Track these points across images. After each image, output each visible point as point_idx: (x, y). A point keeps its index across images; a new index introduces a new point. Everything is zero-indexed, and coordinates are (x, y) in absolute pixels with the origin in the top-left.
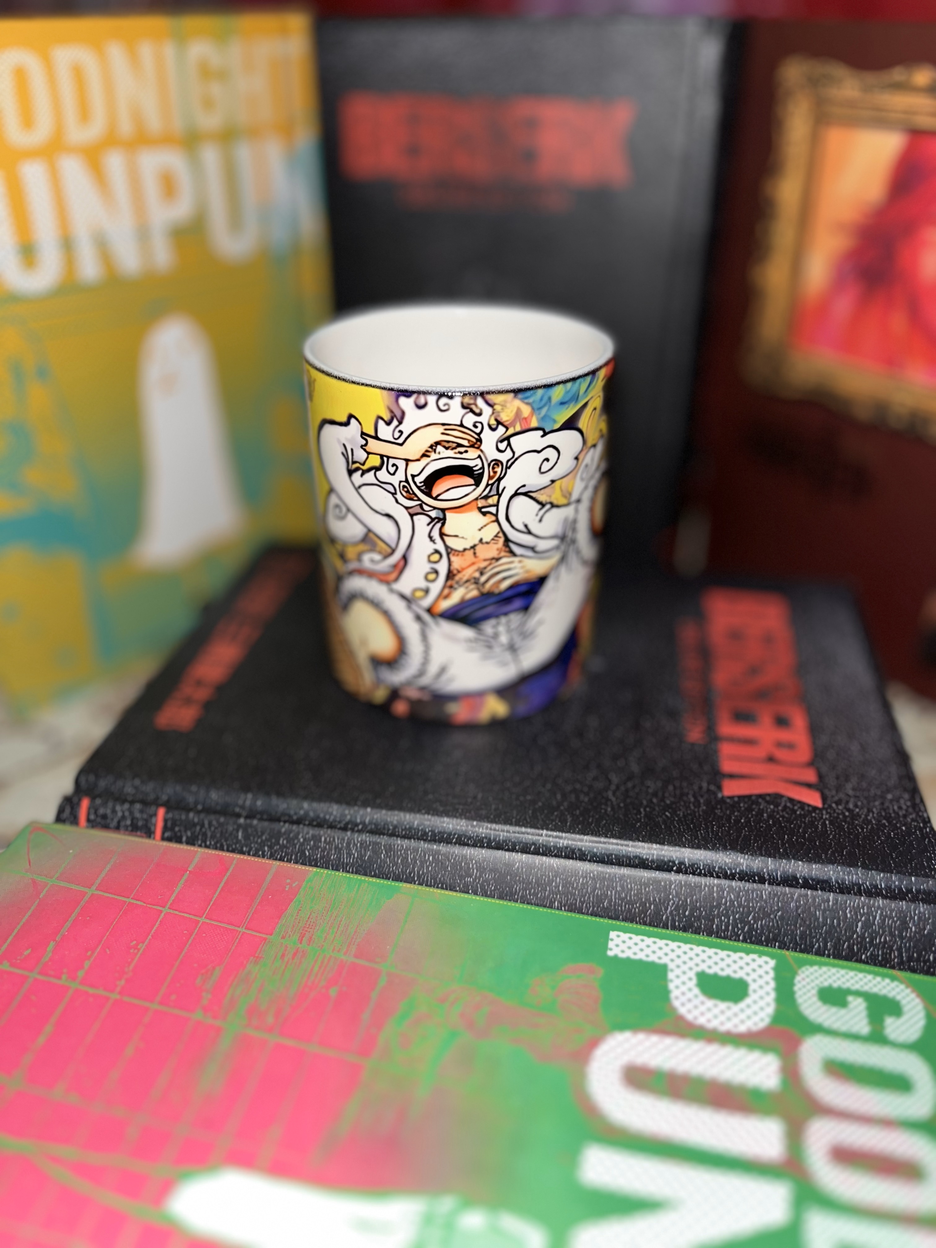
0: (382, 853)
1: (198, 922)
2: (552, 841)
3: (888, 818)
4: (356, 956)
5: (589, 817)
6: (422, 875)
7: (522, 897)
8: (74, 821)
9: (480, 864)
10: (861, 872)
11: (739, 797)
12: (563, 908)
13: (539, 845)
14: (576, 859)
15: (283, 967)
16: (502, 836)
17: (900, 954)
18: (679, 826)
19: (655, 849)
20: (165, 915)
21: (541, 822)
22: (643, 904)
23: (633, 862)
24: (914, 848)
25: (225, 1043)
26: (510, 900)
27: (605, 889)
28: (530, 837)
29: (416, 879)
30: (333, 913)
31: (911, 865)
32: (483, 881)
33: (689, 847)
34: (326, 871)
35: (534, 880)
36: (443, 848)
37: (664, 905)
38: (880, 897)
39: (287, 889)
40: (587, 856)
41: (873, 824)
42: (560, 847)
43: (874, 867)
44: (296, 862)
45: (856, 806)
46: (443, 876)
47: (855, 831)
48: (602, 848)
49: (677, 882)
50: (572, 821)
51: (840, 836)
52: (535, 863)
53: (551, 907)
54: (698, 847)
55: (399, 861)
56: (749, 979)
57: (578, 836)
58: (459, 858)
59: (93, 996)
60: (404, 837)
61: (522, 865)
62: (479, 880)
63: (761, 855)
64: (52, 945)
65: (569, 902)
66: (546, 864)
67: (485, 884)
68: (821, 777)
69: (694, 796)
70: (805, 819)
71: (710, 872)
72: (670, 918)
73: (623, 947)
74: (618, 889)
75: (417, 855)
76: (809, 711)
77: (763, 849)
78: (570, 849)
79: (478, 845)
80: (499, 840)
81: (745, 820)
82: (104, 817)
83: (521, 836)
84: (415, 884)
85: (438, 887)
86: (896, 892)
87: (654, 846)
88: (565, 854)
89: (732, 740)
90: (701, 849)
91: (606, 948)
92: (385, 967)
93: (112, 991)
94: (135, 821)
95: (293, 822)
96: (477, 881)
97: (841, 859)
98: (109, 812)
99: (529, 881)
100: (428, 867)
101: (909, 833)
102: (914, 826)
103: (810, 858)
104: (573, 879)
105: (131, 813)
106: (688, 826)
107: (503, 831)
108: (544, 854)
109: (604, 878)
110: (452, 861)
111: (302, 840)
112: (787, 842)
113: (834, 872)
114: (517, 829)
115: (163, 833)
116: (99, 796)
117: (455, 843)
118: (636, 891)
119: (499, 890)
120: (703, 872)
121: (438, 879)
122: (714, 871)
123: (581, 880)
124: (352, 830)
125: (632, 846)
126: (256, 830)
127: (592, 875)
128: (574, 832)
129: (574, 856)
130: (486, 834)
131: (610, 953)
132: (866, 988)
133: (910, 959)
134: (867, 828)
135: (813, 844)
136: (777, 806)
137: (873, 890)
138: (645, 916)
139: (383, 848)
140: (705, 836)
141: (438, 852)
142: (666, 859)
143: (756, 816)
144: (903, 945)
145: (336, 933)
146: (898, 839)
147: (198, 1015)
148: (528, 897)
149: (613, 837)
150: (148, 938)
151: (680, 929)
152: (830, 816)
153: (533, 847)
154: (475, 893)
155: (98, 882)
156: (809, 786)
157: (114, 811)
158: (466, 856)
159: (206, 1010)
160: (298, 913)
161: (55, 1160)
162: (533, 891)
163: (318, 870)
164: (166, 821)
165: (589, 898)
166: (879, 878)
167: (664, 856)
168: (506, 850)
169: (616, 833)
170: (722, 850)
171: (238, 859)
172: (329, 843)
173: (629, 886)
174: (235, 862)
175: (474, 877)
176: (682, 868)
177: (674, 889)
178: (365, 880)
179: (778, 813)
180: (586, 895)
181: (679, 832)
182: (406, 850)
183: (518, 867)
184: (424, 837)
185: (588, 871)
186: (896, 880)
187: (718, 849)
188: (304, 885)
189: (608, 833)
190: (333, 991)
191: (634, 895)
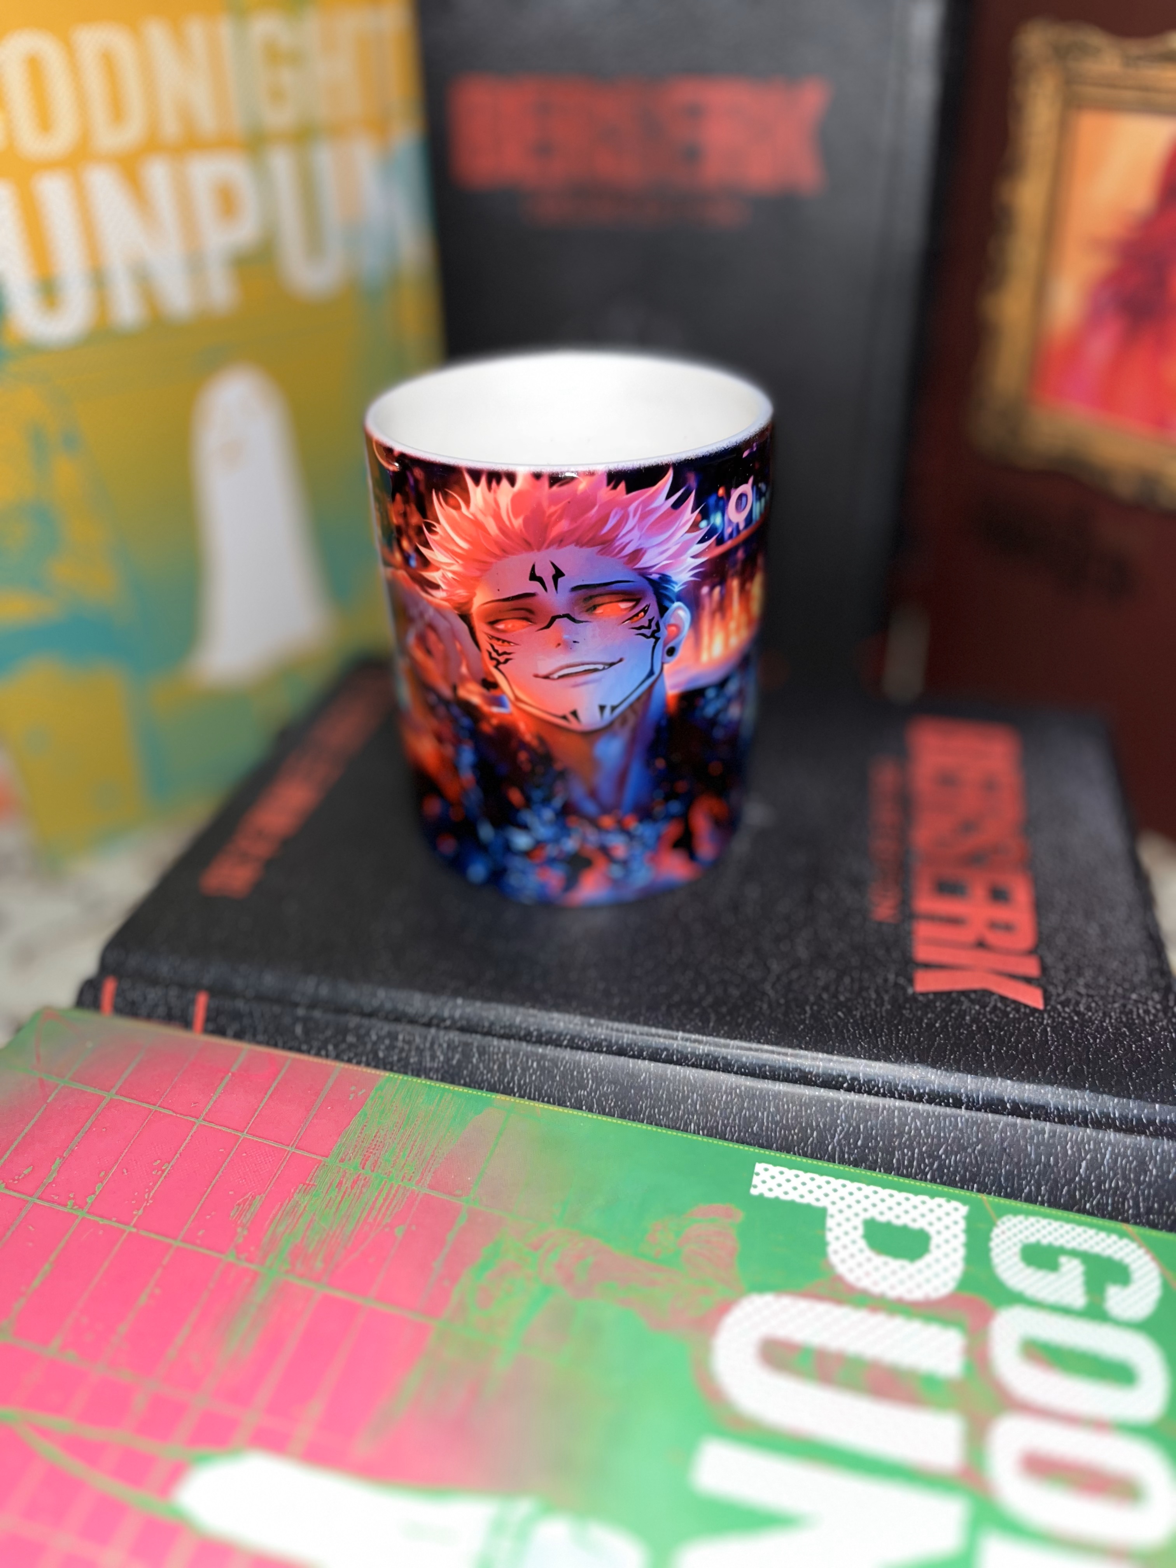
0: (474, 1056)
1: (239, 1137)
2: (689, 1047)
3: (1130, 1026)
4: (431, 1187)
5: (739, 1016)
6: (523, 1085)
7: (649, 1117)
8: (97, 1006)
9: (597, 1073)
10: (1088, 1096)
11: (935, 994)
12: (701, 1132)
13: (673, 1051)
14: (719, 1070)
15: (339, 1198)
16: (627, 1038)
17: (1136, 1205)
18: (855, 1031)
19: (821, 1060)
20: (198, 1127)
21: (676, 1022)
22: (803, 1130)
23: (793, 1075)
24: (1161, 1066)
25: (261, 1292)
26: (634, 1120)
27: (755, 1109)
28: (662, 1040)
29: (516, 1090)
30: (406, 1130)
31: (1156, 1087)
32: (600, 1096)
33: (865, 1058)
34: (401, 1077)
35: (664, 1096)
36: (550, 1051)
37: (830, 1131)
38: (1112, 1130)
39: (351, 1099)
40: (734, 1065)
41: (1109, 1032)
42: (699, 1055)
43: (1106, 1090)
44: (368, 1064)
45: (1089, 1008)
46: (550, 1087)
47: (1084, 1042)
48: (753, 1057)
49: (848, 1103)
50: (716, 1021)
51: (1064, 1047)
52: (667, 1075)
53: (686, 1130)
54: (877, 1059)
55: (496, 1067)
56: (932, 1231)
57: (722, 1041)
58: (570, 1065)
59: (104, 1227)
60: (503, 1037)
61: (649, 1076)
62: (596, 1094)
63: (958, 1070)
64: (58, 1161)
65: (708, 1125)
66: (680, 1076)
67: (603, 1099)
68: (1044, 969)
69: (877, 992)
70: (1020, 1024)
71: (890, 1091)
72: (838, 1149)
73: (772, 1184)
74: (771, 1110)
75: (517, 1059)
76: (1036, 881)
77: (962, 1062)
78: (713, 1057)
79: (596, 1049)
80: (623, 1043)
81: (940, 1024)
82: (134, 1002)
83: (650, 1038)
84: (514, 1095)
85: (543, 1101)
86: (1134, 1123)
87: (820, 1055)
88: (706, 1062)
89: (932, 918)
90: (880, 1060)
91: (749, 1184)
92: (467, 1202)
93: (127, 1223)
94: (170, 1009)
95: (363, 1014)
97: (1063, 1078)
98: (138, 996)
99: (657, 1095)
100: (531, 1076)
101: (1157, 1046)
102: (1164, 1035)
103: (1022, 1075)
104: (714, 1096)
105: (166, 999)
106: (866, 1030)
107: (627, 1032)
108: (678, 1063)
109: (754, 1095)
110: (562, 1068)
111: (374, 1038)
112: (993, 1055)
113: (1054, 1094)
114: (646, 1029)
115: (205, 1024)
116: (129, 977)
117: (566, 1047)
118: (794, 1114)
119: (619, 1107)
120: (882, 1090)
121: (543, 1092)
122: (896, 1089)
123: (724, 1097)
124: (438, 1026)
125: (792, 1055)
126: (319, 1024)
127: (738, 1091)
128: (718, 1036)
129: (717, 1067)
130: (606, 1035)
131: (754, 1192)
132: (1085, 1247)
133: (1149, 1210)
134: (1100, 1039)
135: (1027, 1058)
136: (984, 1007)
137: (1104, 1120)
138: (806, 1144)
139: (475, 1050)
140: (887, 1044)
141: (543, 1057)
142: (834, 1073)
143: (956, 1019)
144: (1140, 1192)
145: (408, 1157)
146: (1141, 1053)
147: (231, 1257)
148: (657, 1116)
149: (768, 1044)
150: (176, 1157)
151: (849, 1163)
152: (1053, 1021)
153: (665, 1053)
154: (590, 1110)
155: (118, 1084)
156: (1028, 980)
157: (145, 996)
158: (579, 1062)
159: (239, 1250)
160: (363, 1129)
161: (44, 1433)
162: (662, 1109)
163: (392, 1075)
164: (208, 1010)
165: (734, 1120)
166: (1112, 1105)
167: (832, 1069)
168: (630, 1057)
169: (771, 1037)
170: (907, 1063)
171: (295, 1059)
172: (409, 1043)
173: (786, 1107)
174: (288, 1062)
175: (588, 1090)
176: (854, 1086)
177: (844, 1111)
178: (449, 1089)
179: (985, 1016)
180: (730, 1117)
181: (853, 1037)
182: (505, 1053)
183: (645, 1078)
184: (527, 1037)
185: (734, 1086)
186: (1134, 1108)
187: (903, 1061)
188: (372, 1094)
189: (762, 1037)
190: (399, 1231)
191: (792, 1119)
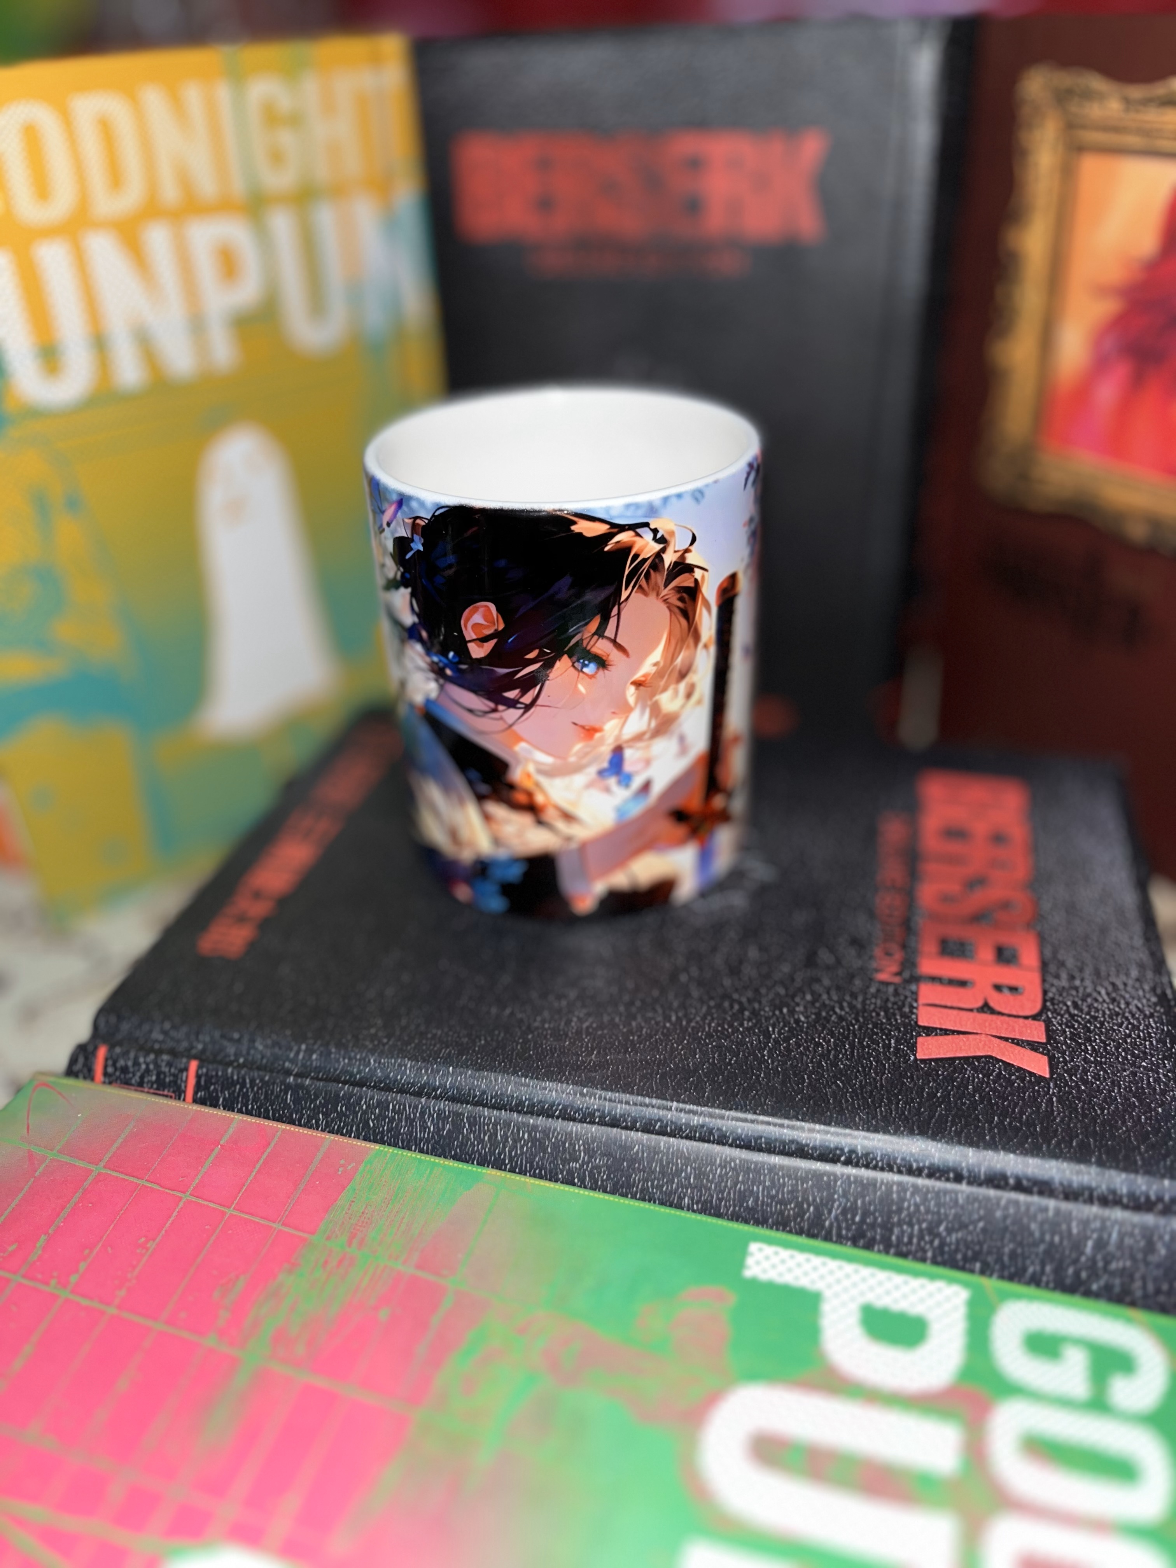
0: (465, 1126)
1: (224, 1213)
2: (684, 1118)
3: (1139, 1095)
4: (419, 1267)
5: (735, 1085)
6: (515, 1157)
7: (642, 1193)
8: (88, 1074)
9: (589, 1145)
10: (1095, 1171)
11: (936, 1060)
12: (695, 1209)
13: (667, 1122)
14: (713, 1143)
15: (324, 1279)
16: (620, 1109)
17: (1144, 1287)
18: (853, 1100)
19: (819, 1132)
20: (184, 1203)
21: (670, 1091)
23: (789, 1148)
24: (1171, 1139)
25: (241, 1379)
26: (626, 1196)
27: (750, 1183)
28: (656, 1111)
29: (507, 1161)
30: (394, 1206)
31: (1165, 1162)
32: (593, 1168)
33: (863, 1130)
34: (391, 1149)
35: (658, 1169)
36: (541, 1122)
37: (827, 1207)
38: (1119, 1207)
39: (340, 1173)
40: (729, 1137)
41: (1118, 1102)
42: (694, 1126)
43: (1113, 1164)
44: (357, 1137)
45: (1097, 1077)
46: (542, 1159)
47: (1090, 1113)
48: (749, 1128)
49: (845, 1177)
50: (711, 1090)
51: (1070, 1118)
52: (660, 1147)
53: (679, 1207)
54: (876, 1130)
55: (486, 1138)
56: (930, 1317)
57: (718, 1112)
58: (562, 1137)
59: (87, 1309)
60: (494, 1107)
61: (642, 1147)
62: (588, 1166)
63: (960, 1143)
64: (43, 1238)
65: (703, 1198)
66: (673, 1148)
67: (595, 1172)
68: (1050, 1034)
69: (878, 1059)
70: (1024, 1094)
71: (889, 1165)
72: (835, 1225)
73: (766, 1265)
74: (767, 1184)
75: (509, 1131)
76: (1042, 942)
77: (963, 1135)
78: (708, 1128)
79: (588, 1120)
80: (616, 1114)
81: (942, 1093)
82: (125, 1070)
83: (644, 1109)
84: (506, 1170)
85: (534, 1176)
86: (1142, 1200)
87: (817, 1127)
88: (700, 1133)
89: (935, 980)
90: (878, 1132)
91: (741, 1264)
92: (453, 1283)
93: (108, 1304)
94: (162, 1076)
95: (354, 1084)
96: (585, 1167)
97: (1069, 1152)
98: (130, 1063)
99: (651, 1168)
100: (522, 1147)
103: (1026, 1149)
104: (708, 1169)
105: (157, 1066)
106: (866, 1100)
107: (621, 1102)
108: (672, 1135)
109: (749, 1168)
110: (553, 1140)
111: (364, 1107)
112: (995, 1126)
113: (1058, 1169)
114: (639, 1099)
115: (195, 1093)
116: (120, 1043)
117: (558, 1118)
118: (790, 1188)
119: (612, 1179)
120: (880, 1164)
121: (535, 1164)
122: (895, 1163)
123: (719, 1171)
124: (428, 1095)
125: (788, 1127)
126: (308, 1092)
127: (733, 1164)
128: (713, 1106)
129: (712, 1139)
130: (599, 1105)
131: (747, 1274)
132: (1090, 1335)
133: (1158, 1293)
134: (1108, 1109)
135: (1032, 1129)
136: (988, 1074)
137: (1111, 1196)
138: (802, 1219)
139: (465, 1120)
140: (886, 1115)
141: (535, 1128)
142: (832, 1146)
143: (958, 1088)
144: (1148, 1273)
145: (396, 1233)
146: (1150, 1125)
147: (211, 1341)
148: (650, 1190)
149: (764, 1115)
150: (161, 1235)
151: (846, 1242)
152: (1059, 1091)
153: (659, 1124)
154: (582, 1185)
155: (107, 1157)
157: (136, 1063)
158: (571, 1133)
159: (221, 1333)
160: (350, 1205)
161: (21, 1523)
162: (656, 1182)
163: (381, 1148)
164: (198, 1077)
165: (729, 1193)
166: (1119, 1180)
167: (830, 1142)
168: (623, 1128)
169: (768, 1108)
170: (907, 1135)
171: (284, 1130)
172: (399, 1112)
173: (781, 1180)
174: (278, 1134)
175: (580, 1162)
176: (852, 1159)
177: (841, 1185)
178: (439, 1163)
179: (988, 1084)
180: (725, 1190)
181: (852, 1108)
182: (495, 1125)
183: (638, 1151)
184: (518, 1108)
185: (728, 1159)
186: (1142, 1184)
187: (902, 1133)
188: (362, 1168)
189: (758, 1107)
190: (384, 1314)
191: (788, 1192)
